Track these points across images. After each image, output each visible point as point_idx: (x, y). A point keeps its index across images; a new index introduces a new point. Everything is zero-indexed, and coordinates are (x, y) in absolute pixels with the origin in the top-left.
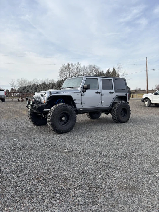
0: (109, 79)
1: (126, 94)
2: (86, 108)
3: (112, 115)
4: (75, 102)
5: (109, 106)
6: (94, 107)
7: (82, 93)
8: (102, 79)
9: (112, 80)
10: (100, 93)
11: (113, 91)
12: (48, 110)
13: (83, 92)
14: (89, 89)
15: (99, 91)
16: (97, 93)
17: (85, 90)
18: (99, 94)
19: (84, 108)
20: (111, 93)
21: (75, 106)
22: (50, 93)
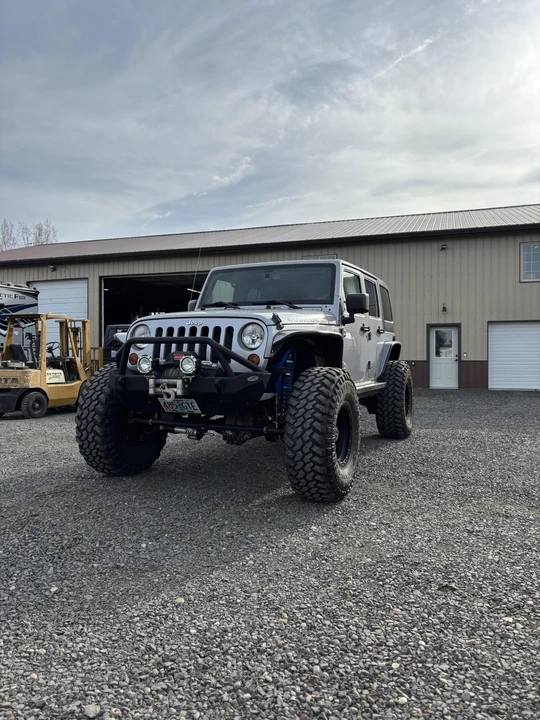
7: (341, 326)
8: (365, 279)
9: (374, 285)
10: (368, 329)
11: (381, 324)
13: (344, 323)
16: (364, 328)
17: (352, 316)
20: (379, 331)
22: (276, 320)
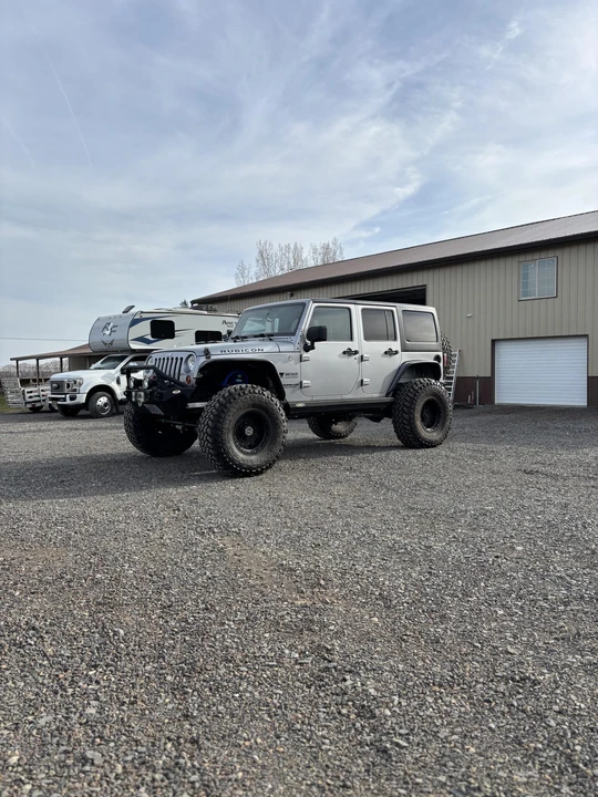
0: (384, 310)
1: (437, 358)
2: (315, 398)
3: (393, 422)
4: (284, 381)
5: (384, 395)
6: (339, 397)
7: (303, 352)
8: (363, 309)
9: (392, 311)
10: (356, 352)
11: (396, 346)
12: (198, 405)
13: (307, 349)
14: (325, 340)
15: (353, 346)
16: (349, 353)
17: (313, 344)
18: (353, 356)
19: (310, 399)
20: (390, 353)
21: (280, 394)
22: (207, 353)
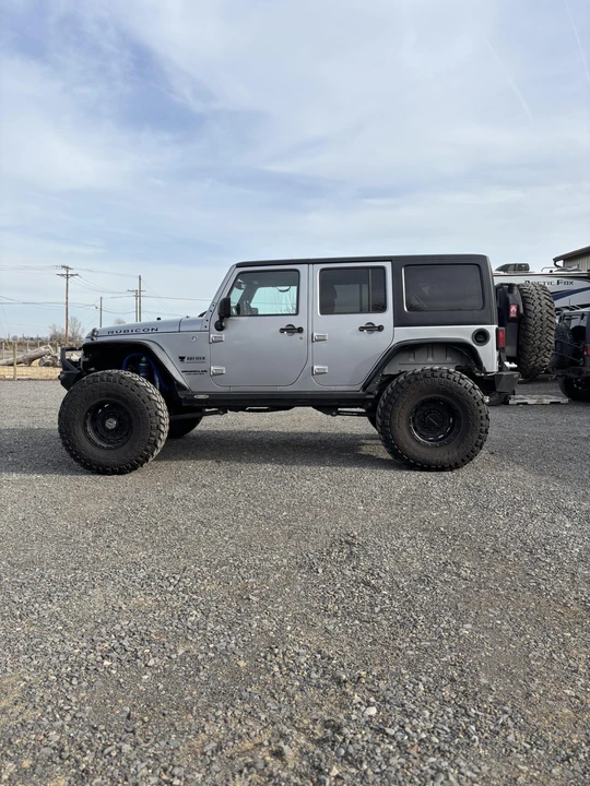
0: (369, 268)
1: (482, 337)
2: (232, 389)
5: (358, 387)
6: (274, 389)
7: (215, 331)
8: (322, 270)
9: (383, 268)
11: (386, 318)
13: (220, 327)
15: (296, 322)
16: (291, 330)
17: (221, 321)
18: (297, 335)
19: (227, 389)
20: (371, 328)
